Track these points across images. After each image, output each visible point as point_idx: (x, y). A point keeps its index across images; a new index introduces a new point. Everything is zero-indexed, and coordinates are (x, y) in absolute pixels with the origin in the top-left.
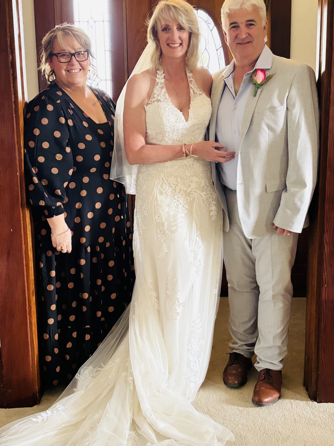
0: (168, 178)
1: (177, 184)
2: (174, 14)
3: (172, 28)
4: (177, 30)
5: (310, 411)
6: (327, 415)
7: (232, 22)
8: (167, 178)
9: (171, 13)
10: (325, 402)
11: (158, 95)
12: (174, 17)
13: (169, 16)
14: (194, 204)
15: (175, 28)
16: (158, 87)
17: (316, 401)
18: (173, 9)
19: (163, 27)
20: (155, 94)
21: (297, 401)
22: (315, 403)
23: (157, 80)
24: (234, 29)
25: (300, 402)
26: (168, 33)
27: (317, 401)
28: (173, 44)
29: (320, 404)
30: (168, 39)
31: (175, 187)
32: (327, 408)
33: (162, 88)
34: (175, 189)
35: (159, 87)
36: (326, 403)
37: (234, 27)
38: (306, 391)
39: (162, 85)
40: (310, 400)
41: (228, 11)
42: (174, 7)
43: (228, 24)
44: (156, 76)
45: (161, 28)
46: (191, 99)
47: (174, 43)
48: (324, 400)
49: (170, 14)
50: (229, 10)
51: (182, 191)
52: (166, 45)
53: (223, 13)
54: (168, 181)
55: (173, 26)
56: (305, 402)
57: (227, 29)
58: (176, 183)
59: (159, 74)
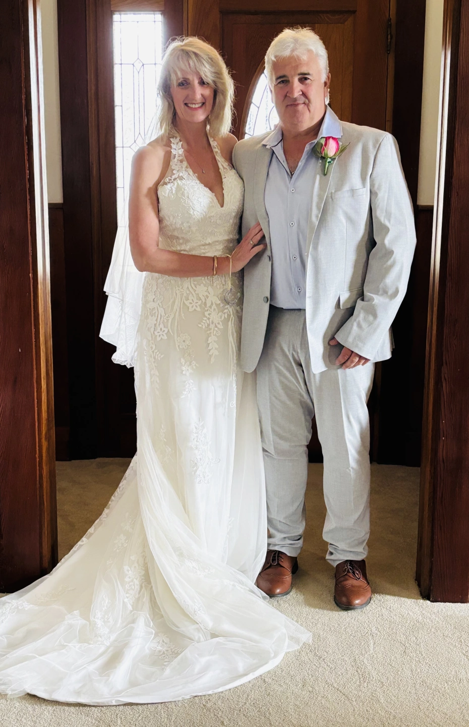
0: (196, 287)
1: (209, 295)
2: (194, 63)
3: (191, 83)
4: (198, 85)
5: (418, 612)
6: (441, 617)
7: (279, 76)
8: (194, 287)
9: (191, 63)
10: (441, 602)
11: (178, 171)
12: (196, 69)
13: (188, 66)
14: (230, 323)
15: (196, 82)
16: (176, 159)
17: (429, 599)
18: (193, 56)
19: (180, 81)
20: (174, 170)
21: (403, 599)
22: (428, 602)
23: (173, 152)
24: (281, 85)
25: (406, 600)
26: (186, 88)
27: (431, 600)
28: (192, 104)
29: (435, 603)
30: (187, 97)
31: (205, 300)
32: (444, 609)
33: (181, 161)
34: (205, 303)
35: (178, 160)
36: (443, 603)
37: (283, 82)
38: (417, 587)
39: (181, 158)
40: (421, 598)
41: (273, 59)
42: (196, 54)
43: (274, 79)
44: (171, 147)
45: (177, 81)
46: (223, 177)
47: (195, 102)
48: (441, 599)
49: (189, 64)
50: (276, 57)
51: (214, 305)
52: (183, 106)
53: (268, 61)
54: (195, 291)
55: (193, 80)
56: (413, 600)
57: (273, 85)
58: (207, 294)
59: (174, 143)
